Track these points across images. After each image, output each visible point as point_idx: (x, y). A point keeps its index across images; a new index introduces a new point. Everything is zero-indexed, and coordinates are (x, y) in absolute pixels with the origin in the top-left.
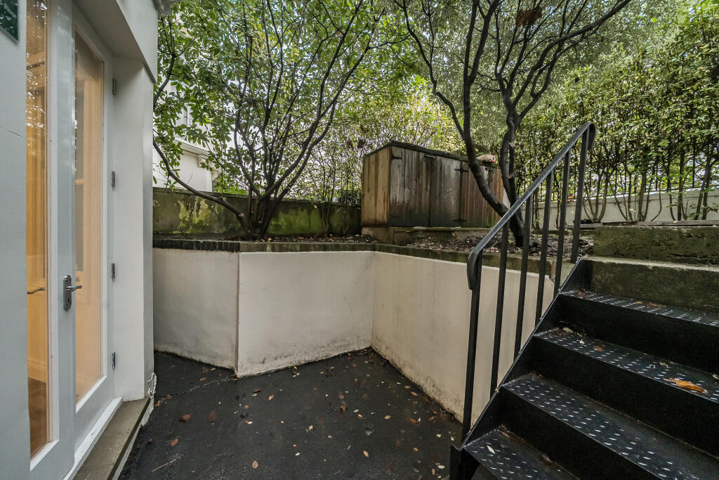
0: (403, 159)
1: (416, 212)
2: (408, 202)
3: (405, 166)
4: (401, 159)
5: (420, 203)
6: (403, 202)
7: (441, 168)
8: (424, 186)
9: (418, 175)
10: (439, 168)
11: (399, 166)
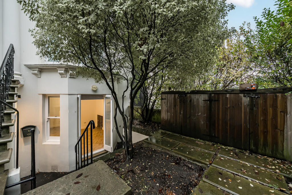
0: (167, 99)
1: (174, 125)
2: (170, 119)
3: (168, 102)
4: (165, 99)
5: (176, 121)
6: (168, 119)
7: (191, 101)
8: (178, 112)
9: (175, 106)
10: (189, 101)
11: (165, 103)
